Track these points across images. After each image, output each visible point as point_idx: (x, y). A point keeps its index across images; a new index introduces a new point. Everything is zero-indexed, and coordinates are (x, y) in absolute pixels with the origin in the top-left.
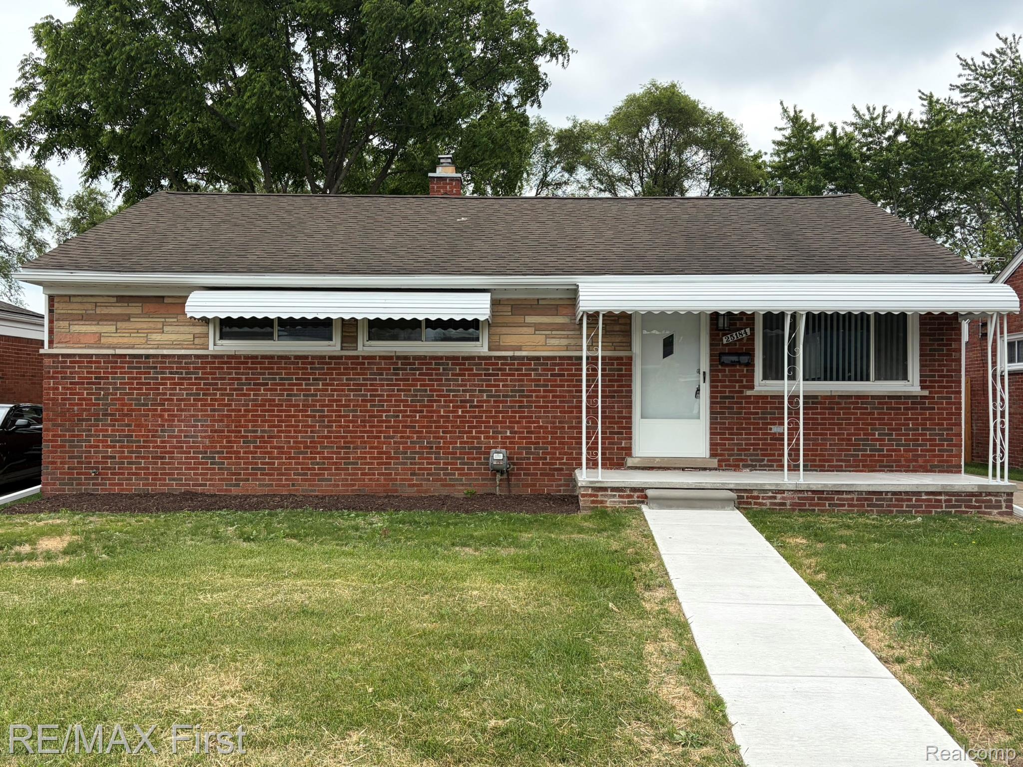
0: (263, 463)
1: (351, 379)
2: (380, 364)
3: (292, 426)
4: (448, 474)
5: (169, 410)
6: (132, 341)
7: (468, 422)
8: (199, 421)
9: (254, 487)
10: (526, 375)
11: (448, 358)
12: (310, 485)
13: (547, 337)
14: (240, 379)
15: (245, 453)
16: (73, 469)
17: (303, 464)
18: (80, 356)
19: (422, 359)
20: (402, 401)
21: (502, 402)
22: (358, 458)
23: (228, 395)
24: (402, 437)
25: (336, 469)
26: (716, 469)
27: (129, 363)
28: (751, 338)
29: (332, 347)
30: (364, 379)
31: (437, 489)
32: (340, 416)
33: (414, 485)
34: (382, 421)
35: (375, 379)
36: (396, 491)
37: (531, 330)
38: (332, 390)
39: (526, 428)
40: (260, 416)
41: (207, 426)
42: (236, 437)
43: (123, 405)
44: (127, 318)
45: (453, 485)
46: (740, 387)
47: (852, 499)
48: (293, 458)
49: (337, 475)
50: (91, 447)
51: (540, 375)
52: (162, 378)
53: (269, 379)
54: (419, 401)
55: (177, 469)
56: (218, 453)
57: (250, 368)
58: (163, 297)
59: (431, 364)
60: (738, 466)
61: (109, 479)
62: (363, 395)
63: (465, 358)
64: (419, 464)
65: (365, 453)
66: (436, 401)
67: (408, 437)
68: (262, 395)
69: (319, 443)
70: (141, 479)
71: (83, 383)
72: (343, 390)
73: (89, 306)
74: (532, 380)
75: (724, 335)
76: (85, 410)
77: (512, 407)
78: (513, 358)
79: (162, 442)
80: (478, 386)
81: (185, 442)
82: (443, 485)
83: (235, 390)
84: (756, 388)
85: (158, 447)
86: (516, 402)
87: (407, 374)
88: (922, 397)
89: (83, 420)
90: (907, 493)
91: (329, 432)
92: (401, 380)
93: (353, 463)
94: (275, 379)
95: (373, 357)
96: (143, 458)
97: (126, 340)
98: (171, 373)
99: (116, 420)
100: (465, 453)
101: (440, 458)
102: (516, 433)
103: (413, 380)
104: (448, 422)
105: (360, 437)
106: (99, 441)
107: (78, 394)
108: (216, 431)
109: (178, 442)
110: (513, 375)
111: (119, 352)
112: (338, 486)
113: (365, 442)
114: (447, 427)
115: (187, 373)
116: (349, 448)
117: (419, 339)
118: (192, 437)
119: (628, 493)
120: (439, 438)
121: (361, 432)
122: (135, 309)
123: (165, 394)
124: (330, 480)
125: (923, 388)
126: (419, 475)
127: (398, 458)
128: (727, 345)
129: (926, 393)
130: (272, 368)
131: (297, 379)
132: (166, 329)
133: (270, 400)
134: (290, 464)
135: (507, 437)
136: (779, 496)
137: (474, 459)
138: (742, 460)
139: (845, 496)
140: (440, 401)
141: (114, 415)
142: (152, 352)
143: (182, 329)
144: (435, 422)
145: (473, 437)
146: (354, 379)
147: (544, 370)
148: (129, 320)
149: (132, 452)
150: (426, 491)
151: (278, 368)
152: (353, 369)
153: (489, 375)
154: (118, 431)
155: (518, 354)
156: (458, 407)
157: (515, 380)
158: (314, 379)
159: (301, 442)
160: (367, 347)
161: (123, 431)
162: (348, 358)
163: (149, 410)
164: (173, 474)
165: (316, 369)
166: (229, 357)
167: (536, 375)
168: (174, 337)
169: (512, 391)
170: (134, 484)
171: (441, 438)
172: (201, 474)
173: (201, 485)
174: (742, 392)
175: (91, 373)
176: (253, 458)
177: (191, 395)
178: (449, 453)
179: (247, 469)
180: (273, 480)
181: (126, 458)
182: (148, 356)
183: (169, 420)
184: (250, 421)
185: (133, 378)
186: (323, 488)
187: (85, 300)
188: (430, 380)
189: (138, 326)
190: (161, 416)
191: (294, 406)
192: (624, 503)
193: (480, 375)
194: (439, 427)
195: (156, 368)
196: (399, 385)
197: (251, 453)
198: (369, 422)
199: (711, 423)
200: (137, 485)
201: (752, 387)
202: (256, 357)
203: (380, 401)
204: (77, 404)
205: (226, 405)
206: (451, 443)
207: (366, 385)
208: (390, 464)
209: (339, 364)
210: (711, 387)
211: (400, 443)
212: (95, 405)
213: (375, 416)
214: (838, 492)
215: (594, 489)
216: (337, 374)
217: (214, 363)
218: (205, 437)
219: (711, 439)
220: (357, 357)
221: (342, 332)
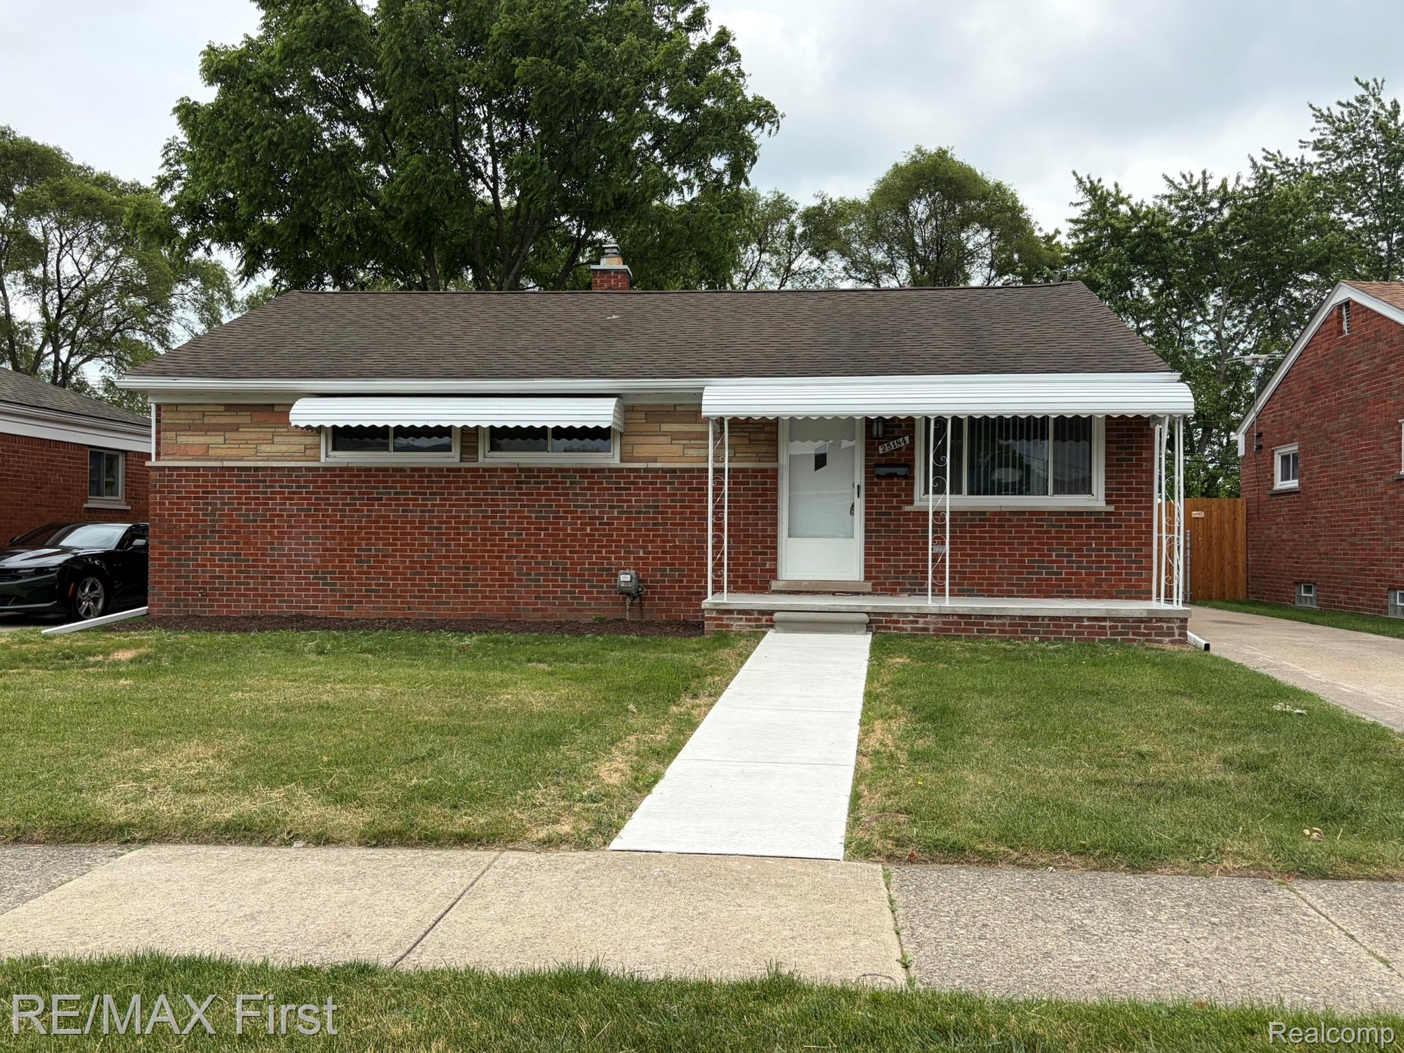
0: (377, 585)
1: (470, 494)
2: (501, 476)
3: (408, 545)
4: (575, 598)
5: (278, 527)
6: (241, 452)
7: (597, 541)
8: (310, 538)
9: (367, 609)
10: (661, 489)
11: (575, 470)
12: (427, 609)
13: (685, 447)
14: (352, 493)
15: (358, 573)
16: (180, 589)
17: (419, 585)
18: (187, 468)
19: (547, 471)
20: (526, 517)
21: (635, 519)
22: (479, 580)
23: (341, 510)
24: (525, 557)
25: (455, 591)
26: (870, 594)
27: (237, 476)
28: (911, 448)
29: (452, 458)
30: (485, 494)
31: (563, 614)
32: (459, 534)
33: (538, 610)
34: (504, 540)
35: (497, 494)
36: (519, 616)
37: (668, 440)
38: (451, 506)
39: (660, 547)
40: (374, 533)
41: (318, 544)
42: (349, 556)
43: (232, 521)
44: (236, 428)
45: (581, 610)
46: (898, 502)
47: (1004, 625)
48: (409, 579)
49: (455, 597)
50: (198, 566)
51: (677, 489)
52: (272, 493)
53: (383, 493)
54: (544, 518)
55: (287, 590)
56: (330, 573)
57: (363, 482)
58: (273, 405)
59: (557, 477)
60: (895, 590)
61: (217, 600)
62: (483, 511)
63: (594, 471)
64: (545, 586)
65: (486, 574)
66: (562, 518)
67: (532, 557)
68: (376, 511)
69: (437, 563)
70: (250, 601)
71: (190, 498)
72: (462, 506)
73: (196, 416)
74: (667, 495)
75: (880, 444)
76: (192, 526)
77: (645, 524)
78: (647, 470)
79: (272, 561)
80: (609, 501)
81: (296, 561)
82: (570, 610)
83: (348, 505)
84: (917, 503)
85: (268, 566)
86: (650, 518)
87: (531, 488)
88: (1107, 513)
89: (190, 537)
90: (1066, 618)
91: (447, 551)
92: (524, 494)
93: (472, 586)
94: (389, 493)
95: (495, 470)
96: (252, 578)
97: (234, 452)
98: (281, 487)
99: (224, 538)
100: (594, 575)
101: (566, 581)
102: (649, 553)
103: (538, 494)
104: (575, 541)
105: (480, 557)
106: (206, 560)
107: (185, 509)
108: (327, 550)
109: (288, 561)
110: (647, 489)
111: (226, 464)
112: (457, 609)
113: (485, 563)
114: (574, 546)
115: (297, 487)
116: (468, 568)
117: (545, 450)
118: (303, 555)
119: (756, 616)
120: (565, 558)
121: (482, 551)
122: (243, 418)
123: (275, 510)
124: (448, 603)
125: (1108, 502)
126: (544, 598)
127: (521, 580)
128: (883, 455)
129: (1111, 508)
130: (387, 482)
131: (413, 493)
132: (276, 439)
133: (384, 516)
134: (406, 585)
135: (641, 558)
136: (921, 620)
137: (604, 581)
138: (899, 584)
139: (995, 621)
140: (566, 518)
141: (222, 532)
142: (261, 464)
143: (293, 439)
144: (561, 541)
145: (603, 558)
146: (474, 494)
147: (681, 483)
148: (237, 430)
149: (240, 572)
150: (551, 617)
151: (393, 482)
152: (473, 482)
153: (621, 489)
154: (226, 549)
155: (651, 465)
156: (586, 524)
157: (649, 495)
158: (431, 494)
159: (417, 562)
160: (488, 458)
161: (231, 549)
162: (468, 470)
163: (258, 527)
164: (283, 596)
165: (433, 482)
166: (341, 469)
167: (672, 489)
168: (284, 448)
169: (646, 507)
170: (242, 606)
171: (568, 558)
172: (313, 596)
173: (312, 608)
174: (900, 508)
175: (199, 487)
176: (367, 579)
177: (302, 510)
178: (576, 575)
179: (361, 590)
180: (388, 603)
181: (234, 578)
182: (257, 469)
183: (279, 538)
184: (363, 539)
185: (241, 493)
186: (442, 611)
187: (193, 409)
188: (556, 495)
189: (247, 436)
190: (271, 533)
191: (410, 522)
192: (751, 627)
193: (611, 489)
194: (566, 546)
195: (265, 481)
196: (522, 500)
197: (365, 573)
198: (490, 540)
199: (866, 543)
200: (247, 608)
201: (911, 502)
202: (370, 469)
203: (501, 517)
204: (184, 521)
205: (338, 522)
206: (578, 564)
207: (486, 500)
208: (512, 586)
209: (458, 477)
210: (866, 502)
211: (524, 564)
212: (202, 521)
213: (496, 534)
214: (988, 617)
215: (718, 611)
216: (456, 488)
217: (325, 476)
218: (316, 556)
219: (866, 560)
220: (477, 470)
221: (462, 441)
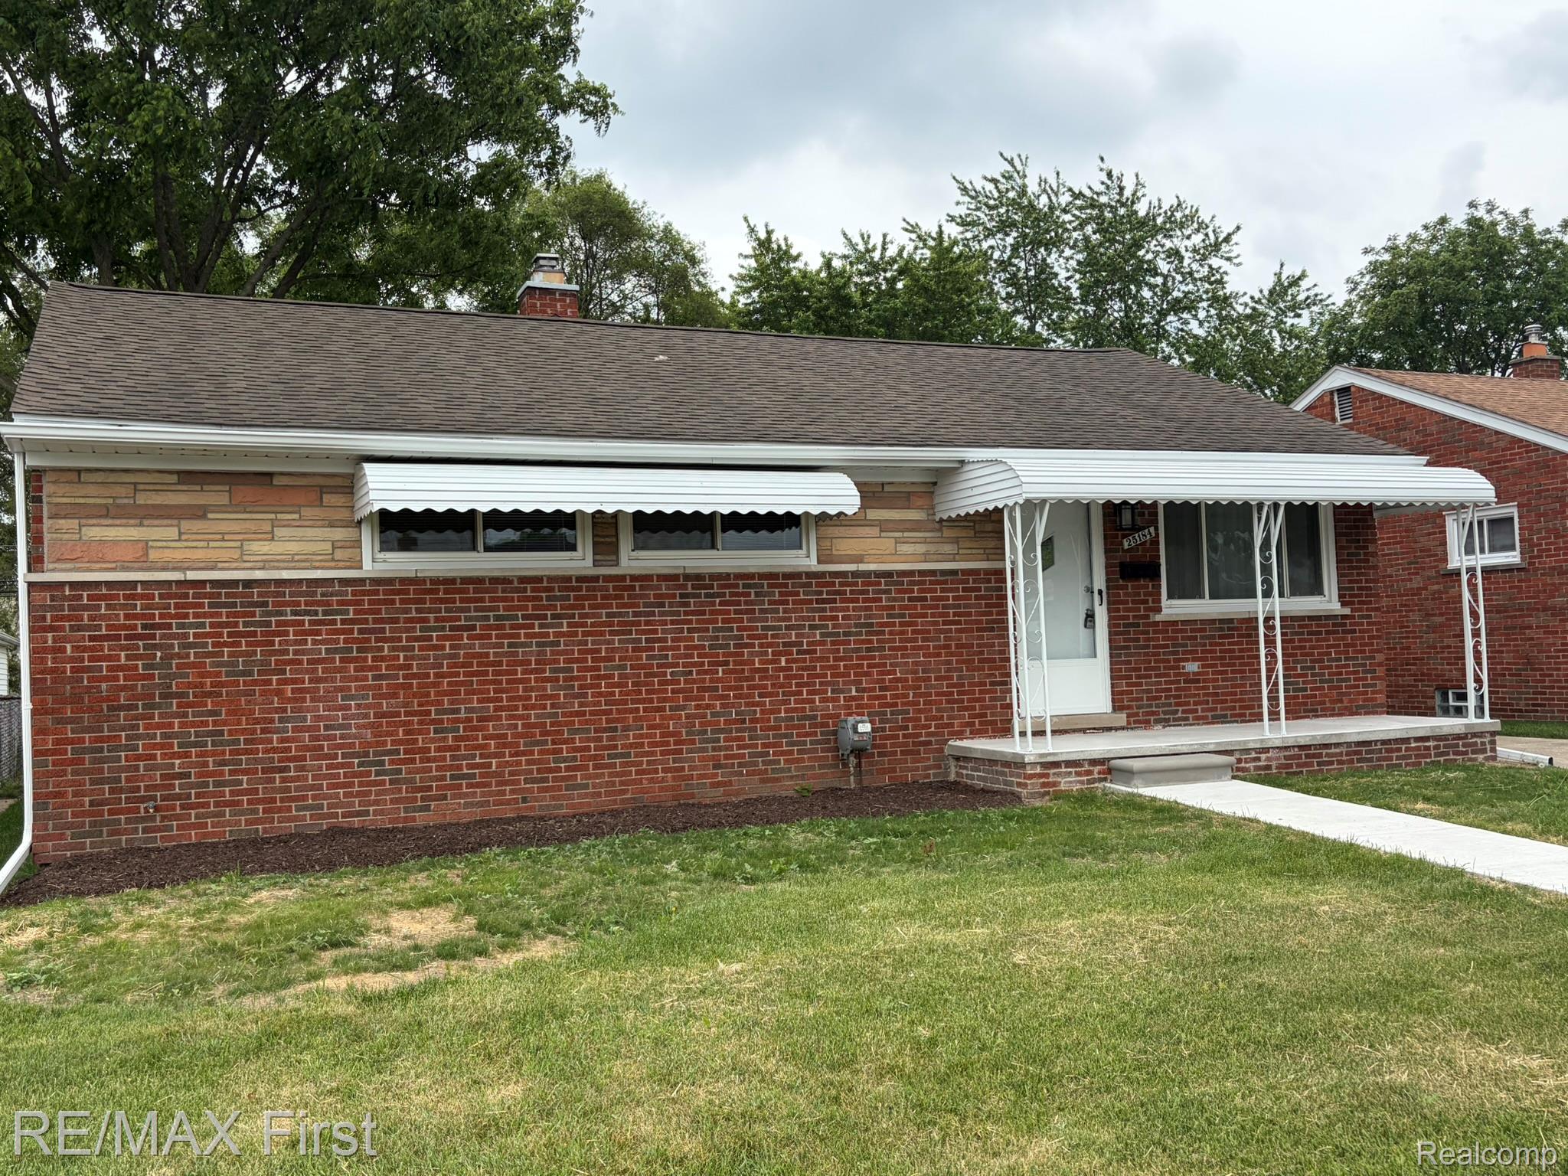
0: (470, 766)
1: (613, 615)
2: (659, 588)
3: (520, 698)
4: (771, 762)
5: (294, 681)
6: (213, 555)
7: (795, 677)
8: (352, 697)
9: (457, 809)
10: (874, 600)
11: (763, 576)
12: (553, 798)
13: (897, 541)
14: (425, 620)
15: (439, 749)
16: (101, 803)
17: (540, 762)
18: (109, 584)
19: (724, 579)
20: (696, 647)
21: (844, 643)
22: (631, 746)
23: (404, 649)
24: (698, 707)
25: (596, 767)
26: (1123, 728)
27: (210, 596)
28: (1155, 542)
29: (579, 561)
30: (635, 614)
31: (753, 788)
32: (599, 677)
33: (719, 784)
34: (667, 683)
35: (653, 614)
36: (693, 796)
37: (875, 531)
38: (585, 634)
39: (878, 681)
40: (462, 683)
41: (368, 706)
42: (421, 723)
43: (202, 675)
44: (200, 513)
45: (777, 780)
46: (1146, 609)
48: (524, 753)
49: (597, 776)
50: (138, 758)
51: (895, 600)
52: (279, 624)
53: (477, 619)
54: (721, 647)
55: (313, 788)
56: (389, 753)
57: (442, 601)
58: (270, 475)
59: (737, 586)
60: (1148, 722)
61: (177, 818)
62: (634, 641)
63: (788, 576)
64: (727, 748)
65: (641, 736)
66: (747, 645)
67: (708, 706)
68: (465, 647)
69: (566, 724)
70: (242, 813)
71: (118, 638)
72: (602, 634)
73: (121, 491)
74: (883, 608)
75: (1125, 536)
76: (124, 688)
77: (857, 650)
78: (855, 574)
79: (282, 740)
80: (808, 619)
81: (327, 738)
82: (763, 781)
83: (417, 639)
84: (1165, 611)
85: (274, 750)
86: (863, 642)
87: (702, 604)
88: (1344, 617)
89: (120, 708)
90: (1396, 741)
91: (581, 705)
92: (692, 613)
93: (622, 756)
94: (487, 618)
95: (647, 578)
96: (245, 772)
97: (199, 554)
98: (295, 613)
99: (190, 705)
100: (794, 727)
101: (757, 738)
102: (864, 690)
103: (712, 612)
104: (766, 678)
105: (631, 711)
106: (155, 746)
107: (108, 658)
108: (384, 715)
109: (312, 738)
110: (857, 600)
111: (191, 575)
112: (599, 795)
113: (641, 719)
114: (765, 687)
115: (325, 613)
116: (615, 729)
117: (713, 546)
118: (341, 727)
119: (1087, 767)
120: (754, 704)
121: (634, 701)
122: (215, 496)
123: (286, 652)
124: (586, 786)
125: (1344, 604)
126: (726, 766)
127: (693, 742)
128: (1128, 550)
129: (1347, 611)
130: (482, 600)
131: (524, 617)
132: (279, 532)
133: (480, 655)
134: (519, 763)
135: (853, 698)
136: (1263, 756)
137: (807, 735)
138: (1153, 713)
139: (1333, 750)
140: (753, 645)
141: (185, 695)
142: (259, 575)
143: (310, 532)
144: (747, 679)
145: (804, 701)
146: (620, 615)
147: (899, 591)
148: (204, 517)
149: (224, 763)
150: (737, 793)
151: (492, 599)
152: (617, 597)
153: (824, 601)
154: (193, 724)
155: (863, 567)
156: (780, 654)
157: (861, 609)
158: (554, 617)
159: (535, 726)
160: (633, 560)
161: (205, 724)
162: (609, 578)
163: (255, 683)
164: (305, 798)
165: (556, 598)
166: (404, 581)
167: (888, 599)
168: (294, 547)
169: (856, 625)
170: (229, 823)
171: (758, 704)
172: (359, 794)
173: (359, 814)
174: (1148, 617)
175: (135, 617)
176: (453, 758)
177: (336, 651)
178: (770, 729)
179: (443, 778)
180: (490, 794)
181: (212, 774)
182: (248, 583)
183: (296, 700)
184: (445, 693)
185: (221, 625)
186: (574, 800)
187: (112, 478)
188: (736, 612)
189: (224, 527)
190: (279, 693)
191: (522, 663)
192: (1082, 782)
193: (810, 602)
194: (754, 687)
195: (265, 604)
196: (690, 622)
197: (450, 749)
198: (646, 684)
199: (1111, 663)
200: (235, 825)
201: (1159, 610)
202: (452, 581)
203: (661, 649)
204: (106, 679)
205: (401, 667)
206: (772, 712)
207: (639, 623)
208: (680, 751)
209: (594, 589)
210: (1109, 610)
211: (695, 716)
212: (144, 677)
213: (654, 675)
215: (1043, 765)
216: (591, 607)
217: (376, 593)
218: (364, 727)
219: (1113, 686)
220: (623, 578)
221: (594, 536)
